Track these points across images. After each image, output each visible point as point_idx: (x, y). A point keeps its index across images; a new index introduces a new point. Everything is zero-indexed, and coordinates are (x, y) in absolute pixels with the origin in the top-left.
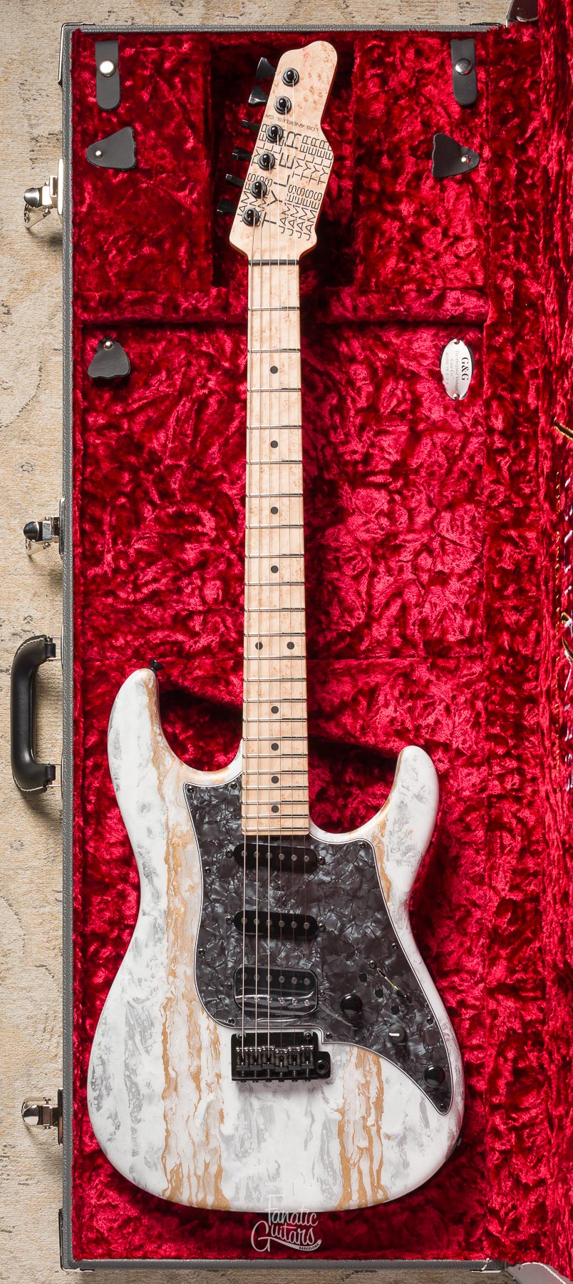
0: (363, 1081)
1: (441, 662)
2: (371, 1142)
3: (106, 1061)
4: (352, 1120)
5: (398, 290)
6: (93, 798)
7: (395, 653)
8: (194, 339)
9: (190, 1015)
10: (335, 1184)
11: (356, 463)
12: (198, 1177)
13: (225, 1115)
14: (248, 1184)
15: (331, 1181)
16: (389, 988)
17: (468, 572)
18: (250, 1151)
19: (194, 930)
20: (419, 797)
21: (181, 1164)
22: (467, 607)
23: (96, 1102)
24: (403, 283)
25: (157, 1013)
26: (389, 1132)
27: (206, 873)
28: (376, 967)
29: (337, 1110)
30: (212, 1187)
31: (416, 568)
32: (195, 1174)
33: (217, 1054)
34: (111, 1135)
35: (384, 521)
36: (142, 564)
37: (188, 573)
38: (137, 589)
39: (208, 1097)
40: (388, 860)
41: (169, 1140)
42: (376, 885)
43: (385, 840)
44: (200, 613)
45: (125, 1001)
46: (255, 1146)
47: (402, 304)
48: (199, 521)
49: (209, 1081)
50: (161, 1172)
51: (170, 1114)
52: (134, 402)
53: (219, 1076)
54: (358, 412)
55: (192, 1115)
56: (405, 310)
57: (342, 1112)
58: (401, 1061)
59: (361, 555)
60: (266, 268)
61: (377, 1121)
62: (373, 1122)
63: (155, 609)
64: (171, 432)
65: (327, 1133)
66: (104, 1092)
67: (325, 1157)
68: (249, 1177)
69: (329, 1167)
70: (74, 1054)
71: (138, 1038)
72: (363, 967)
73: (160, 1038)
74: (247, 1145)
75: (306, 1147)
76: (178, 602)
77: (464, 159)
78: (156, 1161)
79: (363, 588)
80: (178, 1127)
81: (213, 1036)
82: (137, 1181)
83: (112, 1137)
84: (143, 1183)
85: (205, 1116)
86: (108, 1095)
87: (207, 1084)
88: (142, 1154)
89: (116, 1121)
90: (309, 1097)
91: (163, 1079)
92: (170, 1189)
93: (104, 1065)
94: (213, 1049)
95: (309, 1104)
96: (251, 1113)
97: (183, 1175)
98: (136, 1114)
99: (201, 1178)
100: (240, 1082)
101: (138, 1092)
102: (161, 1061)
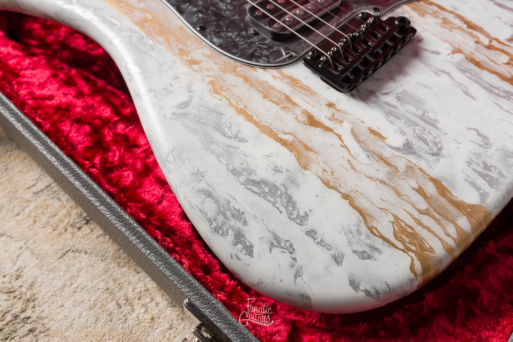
0: (440, 21)
2: (505, 52)
3: (210, 189)
4: (472, 50)
12: (427, 212)
13: (377, 130)
14: (475, 170)
18: (437, 140)
21: (395, 216)
23: (240, 246)
25: (213, 101)
26: (507, 37)
29: (453, 53)
30: (451, 208)
32: (421, 212)
33: (308, 90)
34: (292, 266)
39: (345, 130)
41: (357, 203)
46: (435, 132)
49: (329, 115)
50: (387, 250)
51: (327, 176)
53: (330, 105)
55: (350, 158)
61: (489, 37)
62: (488, 40)
65: (471, 75)
66: (239, 225)
68: (469, 164)
69: (508, 95)
71: (217, 136)
73: (241, 119)
74: (429, 138)
75: (472, 97)
78: (368, 242)
80: (351, 182)
81: (287, 80)
82: (373, 292)
83: (295, 268)
84: (381, 287)
85: (361, 146)
86: (245, 223)
87: (330, 119)
88: (347, 251)
89: (283, 244)
90: (422, 61)
91: (284, 151)
92: (415, 258)
93: (209, 195)
94: (299, 89)
95: (427, 65)
96: (395, 110)
97: (410, 227)
98: (295, 213)
99: (431, 209)
100: (354, 92)
101: (273, 189)
102: (265, 137)
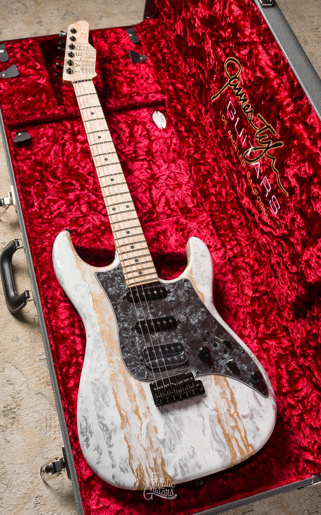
0: (222, 391)
1: (189, 215)
2: (236, 422)
3: (87, 417)
4: (223, 413)
5: (130, 96)
6: (50, 301)
7: (169, 216)
8: (55, 125)
9: (126, 380)
10: (226, 450)
11: (131, 154)
12: (152, 469)
13: (157, 428)
14: (180, 464)
15: (223, 449)
16: (219, 342)
17: (188, 182)
18: (175, 445)
19: (116, 337)
20: (203, 256)
21: (140, 464)
22: (192, 194)
23: (86, 443)
24: (131, 94)
25: (108, 383)
26: (244, 414)
27: (116, 310)
28: (209, 334)
29: (214, 410)
30: (161, 472)
31: (167, 185)
32: (150, 467)
33: (144, 397)
34: (98, 459)
35: (149, 171)
36: (52, 204)
37: (72, 203)
38: (51, 213)
39: (146, 421)
40: (198, 285)
41: (131, 451)
42: (197, 297)
43: (194, 276)
44: (81, 217)
45: (90, 382)
46: (178, 441)
47: (133, 100)
48: (73, 184)
49: (144, 412)
50: (131, 473)
51: (128, 436)
52: (35, 149)
53: (148, 408)
54: (126, 138)
55: (140, 434)
56: (135, 102)
57: (216, 410)
58: (237, 375)
59: (143, 184)
60: (80, 83)
61: (236, 410)
62: (234, 411)
63: (61, 219)
64: (53, 157)
66: (89, 435)
67: (216, 437)
68: (180, 460)
69: (219, 441)
70: (67, 425)
71: (101, 399)
72: (203, 335)
73: (112, 396)
74: (173, 442)
75: (204, 434)
76: (70, 215)
77: (141, 58)
78: (126, 467)
79: (148, 195)
80: (134, 443)
81: (140, 388)
82: (118, 483)
83: (99, 460)
84: (122, 483)
85: (147, 432)
86: (91, 436)
87: (143, 414)
88: (118, 465)
89: (99, 450)
90: (198, 407)
91: (119, 418)
92: (138, 481)
93: (86, 419)
94: (141, 395)
95: (199, 410)
96: (170, 423)
97: (143, 470)
98: (109, 442)
99: (154, 469)
100: (160, 407)
101: (108, 429)
102: (116, 408)
